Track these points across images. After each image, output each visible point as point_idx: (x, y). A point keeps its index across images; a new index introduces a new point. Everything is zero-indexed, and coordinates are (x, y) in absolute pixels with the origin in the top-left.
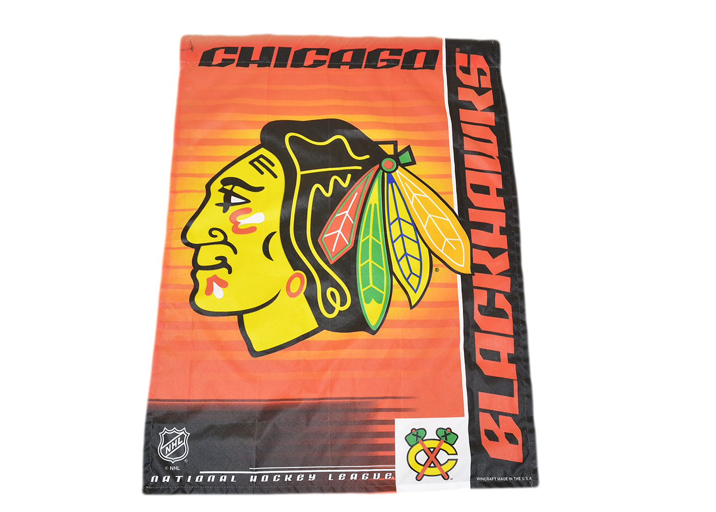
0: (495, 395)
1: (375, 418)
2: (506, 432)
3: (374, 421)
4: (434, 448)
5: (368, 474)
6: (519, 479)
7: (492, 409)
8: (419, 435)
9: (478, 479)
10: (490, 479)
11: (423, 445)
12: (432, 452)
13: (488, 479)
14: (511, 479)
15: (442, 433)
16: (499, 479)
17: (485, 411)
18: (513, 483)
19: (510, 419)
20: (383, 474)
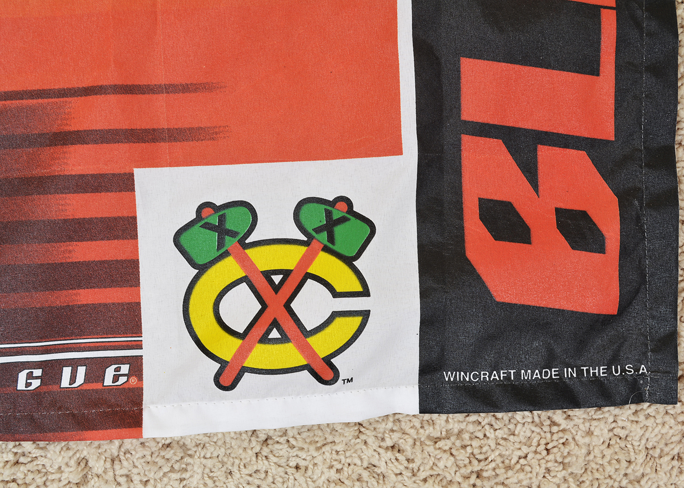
0: (526, 69)
1: (57, 169)
2: (562, 205)
3: (53, 178)
4: (286, 273)
5: (38, 372)
6: (600, 371)
7: (510, 123)
8: (229, 225)
9: (448, 376)
10: (495, 376)
11: (245, 262)
12: (276, 288)
13: (484, 375)
14: (570, 372)
15: (315, 217)
16: (526, 375)
17: (484, 130)
18: (579, 389)
19: (579, 159)
20: (96, 368)
